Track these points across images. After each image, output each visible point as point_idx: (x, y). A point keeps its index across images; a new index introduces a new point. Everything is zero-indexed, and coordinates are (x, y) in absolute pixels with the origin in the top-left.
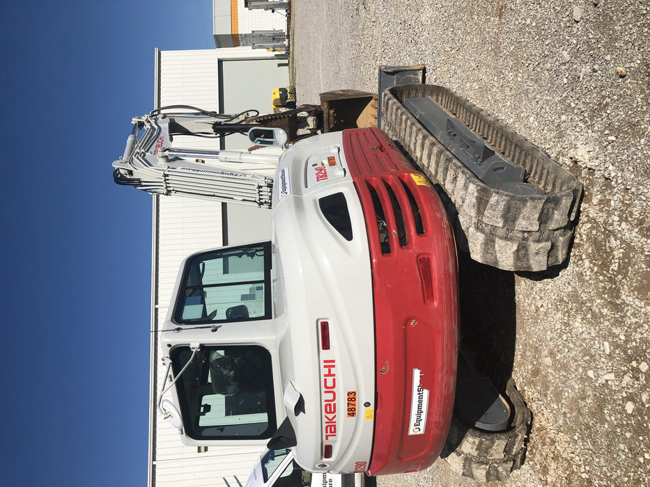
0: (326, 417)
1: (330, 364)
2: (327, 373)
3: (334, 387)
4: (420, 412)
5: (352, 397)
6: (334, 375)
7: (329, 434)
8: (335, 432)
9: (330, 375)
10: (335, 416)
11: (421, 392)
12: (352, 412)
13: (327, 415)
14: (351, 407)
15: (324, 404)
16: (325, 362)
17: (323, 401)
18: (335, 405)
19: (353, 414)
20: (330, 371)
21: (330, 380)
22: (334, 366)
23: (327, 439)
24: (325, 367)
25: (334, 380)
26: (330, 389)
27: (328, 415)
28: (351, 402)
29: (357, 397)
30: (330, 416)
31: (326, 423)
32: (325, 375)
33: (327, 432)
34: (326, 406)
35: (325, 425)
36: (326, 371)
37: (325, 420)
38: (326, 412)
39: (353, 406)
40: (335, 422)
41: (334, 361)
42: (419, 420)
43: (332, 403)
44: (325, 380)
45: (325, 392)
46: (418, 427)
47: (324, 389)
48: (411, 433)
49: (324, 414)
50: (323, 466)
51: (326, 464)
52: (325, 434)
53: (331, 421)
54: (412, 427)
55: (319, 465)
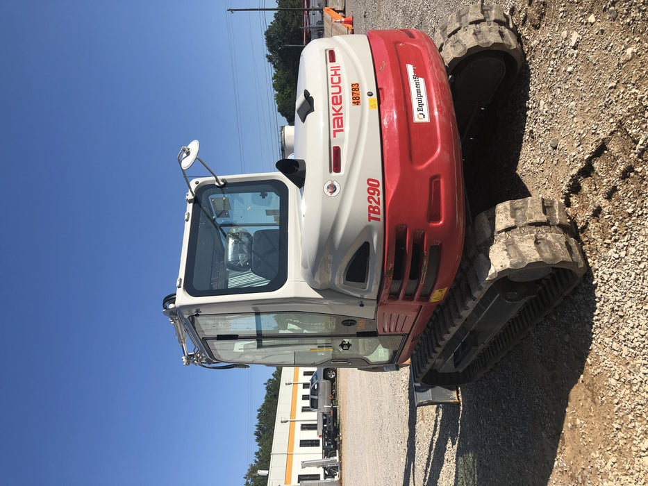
0: (333, 108)
1: (336, 69)
3: (339, 82)
5: (355, 88)
6: (339, 75)
7: (336, 128)
8: (342, 126)
9: (336, 74)
10: (341, 108)
11: (417, 80)
12: (356, 101)
13: (334, 106)
14: (355, 96)
15: (331, 96)
16: (332, 68)
17: (330, 94)
18: (340, 96)
19: (358, 102)
20: (335, 72)
21: (336, 77)
22: (339, 69)
23: (335, 136)
24: (332, 70)
25: (339, 78)
26: (337, 84)
27: (335, 107)
28: (355, 92)
29: (360, 87)
30: (337, 107)
31: (334, 115)
32: (332, 75)
33: (334, 127)
34: (333, 98)
35: (332, 118)
36: (333, 73)
37: (332, 112)
38: (333, 104)
39: (357, 95)
40: (342, 114)
41: (339, 67)
42: (421, 105)
43: (338, 95)
44: (332, 79)
45: (332, 87)
46: (421, 112)
47: (330, 85)
48: (416, 120)
49: (331, 105)
50: (333, 188)
51: (335, 184)
52: (332, 129)
53: (338, 113)
54: (416, 113)
55: (328, 188)
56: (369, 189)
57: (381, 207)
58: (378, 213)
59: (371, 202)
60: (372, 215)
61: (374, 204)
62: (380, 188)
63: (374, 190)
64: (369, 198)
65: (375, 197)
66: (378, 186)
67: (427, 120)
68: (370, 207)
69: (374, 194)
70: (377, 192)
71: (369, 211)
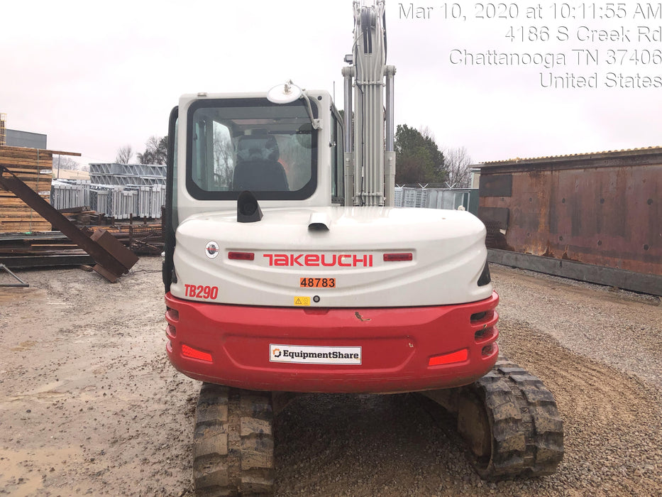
0: (300, 256)
1: (368, 261)
2: (357, 258)
3: (341, 264)
4: (304, 355)
5: (329, 283)
6: (355, 265)
7: (274, 258)
8: (276, 264)
9: (355, 261)
10: (301, 265)
11: (332, 356)
12: (307, 283)
13: (304, 256)
14: (315, 282)
15: (320, 254)
16: (371, 257)
17: (323, 253)
18: (318, 265)
19: (305, 285)
20: (360, 261)
21: (350, 261)
22: (365, 265)
23: (265, 256)
24: (365, 256)
25: (350, 265)
26: (337, 261)
27: (303, 258)
28: (321, 282)
29: (328, 288)
30: (302, 260)
31: (292, 256)
32: (355, 256)
33: (276, 256)
34: (317, 256)
35: (289, 254)
36: (360, 257)
37: (296, 255)
38: (307, 256)
39: (315, 284)
40: (292, 264)
41: (371, 265)
42: (292, 355)
43: (320, 262)
44: (350, 256)
45: (334, 256)
46: (282, 354)
47: (338, 255)
48: (273, 347)
49: (305, 254)
50: (212, 251)
51: (216, 254)
52: (273, 253)
53: (294, 261)
54: (282, 348)
55: (213, 246)
56: (208, 287)
57: (195, 298)
58: (191, 295)
59: (198, 289)
60: (189, 288)
61: (197, 291)
62: (209, 300)
63: (208, 293)
64: (202, 287)
65: (202, 294)
66: (212, 298)
67: (273, 359)
68: (195, 287)
69: (205, 293)
70: (206, 295)
71: (192, 286)
